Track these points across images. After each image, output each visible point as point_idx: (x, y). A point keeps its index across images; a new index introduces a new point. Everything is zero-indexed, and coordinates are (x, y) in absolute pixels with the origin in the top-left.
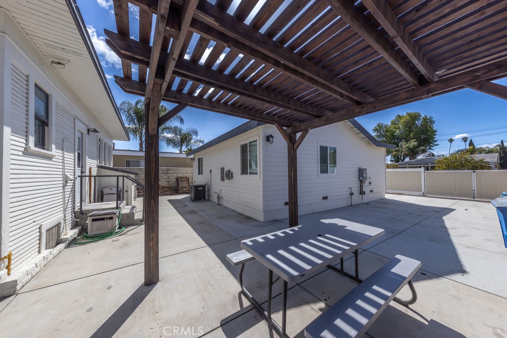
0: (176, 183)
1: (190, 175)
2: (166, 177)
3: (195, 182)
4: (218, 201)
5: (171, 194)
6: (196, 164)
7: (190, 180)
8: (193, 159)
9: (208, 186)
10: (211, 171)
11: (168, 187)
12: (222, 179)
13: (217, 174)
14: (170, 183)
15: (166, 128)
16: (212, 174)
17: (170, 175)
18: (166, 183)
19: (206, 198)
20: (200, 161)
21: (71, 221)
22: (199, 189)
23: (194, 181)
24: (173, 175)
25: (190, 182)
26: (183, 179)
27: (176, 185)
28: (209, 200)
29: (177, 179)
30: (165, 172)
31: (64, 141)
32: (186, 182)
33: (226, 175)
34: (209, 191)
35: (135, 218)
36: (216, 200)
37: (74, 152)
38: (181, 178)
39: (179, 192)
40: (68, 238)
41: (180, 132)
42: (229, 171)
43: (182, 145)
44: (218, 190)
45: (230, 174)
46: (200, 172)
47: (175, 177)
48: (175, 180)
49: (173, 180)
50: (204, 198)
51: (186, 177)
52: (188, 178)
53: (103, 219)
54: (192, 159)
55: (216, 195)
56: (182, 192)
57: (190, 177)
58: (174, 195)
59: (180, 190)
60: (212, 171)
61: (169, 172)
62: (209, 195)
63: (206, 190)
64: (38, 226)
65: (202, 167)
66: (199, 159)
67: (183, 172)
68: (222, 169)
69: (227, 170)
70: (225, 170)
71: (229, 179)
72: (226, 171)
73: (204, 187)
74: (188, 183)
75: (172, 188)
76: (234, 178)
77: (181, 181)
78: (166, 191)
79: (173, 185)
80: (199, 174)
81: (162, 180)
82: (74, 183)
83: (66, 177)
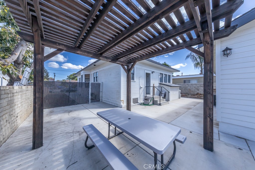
18: (203, 92)
30: (202, 86)
31: (139, 77)
35: (158, 103)
40: (139, 102)
53: (147, 100)
78: (201, 97)
81: (200, 90)
82: (144, 88)
83: (141, 87)
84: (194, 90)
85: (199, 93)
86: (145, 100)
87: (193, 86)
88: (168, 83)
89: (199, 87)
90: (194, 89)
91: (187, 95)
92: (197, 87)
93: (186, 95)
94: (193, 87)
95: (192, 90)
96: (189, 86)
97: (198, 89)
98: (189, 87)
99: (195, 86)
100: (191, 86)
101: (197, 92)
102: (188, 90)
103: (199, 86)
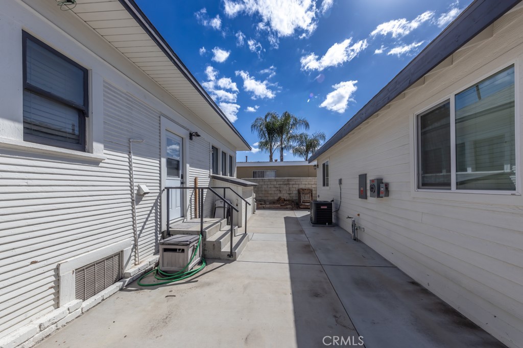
0: (297, 195)
1: (314, 186)
2: (287, 188)
3: (319, 196)
4: (353, 232)
5: (292, 209)
6: (320, 172)
7: (314, 192)
8: (317, 166)
9: (336, 204)
10: (340, 181)
11: (288, 200)
12: (363, 195)
13: (352, 187)
14: (291, 195)
15: (292, 137)
16: (342, 186)
17: (291, 186)
18: (287, 195)
19: (333, 221)
20: (325, 168)
21: (154, 244)
22: (322, 207)
23: (318, 194)
24: (294, 186)
25: (313, 195)
26: (306, 192)
27: (297, 198)
28: (337, 225)
29: (299, 191)
30: (286, 183)
31: (131, 140)
32: (308, 195)
33: (372, 188)
34: (337, 211)
35: (222, 250)
36: (350, 230)
37: (160, 158)
38: (303, 190)
39: (301, 207)
40: (130, 273)
41: (306, 139)
42: (380, 181)
43: (308, 153)
44: (353, 214)
45: (383, 186)
46: (325, 183)
47: (297, 189)
48: (296, 192)
49: (294, 192)
50: (330, 223)
51: (309, 189)
52: (311, 191)
53: (174, 250)
54: (315, 166)
55: (350, 221)
56: (305, 207)
57: (313, 189)
58: (295, 210)
59: (302, 205)
60: (343, 182)
61: (290, 183)
62: (338, 218)
63: (333, 209)
64: (54, 266)
65: (327, 176)
66: (324, 165)
67: (306, 183)
68: (363, 178)
69: (372, 178)
70: (369, 179)
71: (379, 196)
72: (372, 181)
73: (329, 205)
74: (312, 196)
75: (293, 202)
76: (392, 195)
77: (303, 193)
78: (286, 205)
79: (294, 198)
80: (324, 185)
81: (284, 192)
82: (160, 196)
83: (139, 189)
84: (273, 192)
85: (282, 198)
86: (166, 250)
87: (272, 183)
88: (229, 177)
89: (282, 186)
90: (274, 189)
91: (263, 203)
92: (278, 186)
93: (261, 204)
94: (272, 186)
95: (270, 192)
96: (266, 183)
97: (281, 189)
98: (265, 186)
99: (275, 183)
100: (268, 183)
101: (279, 195)
102: (263, 192)
103: (282, 183)
